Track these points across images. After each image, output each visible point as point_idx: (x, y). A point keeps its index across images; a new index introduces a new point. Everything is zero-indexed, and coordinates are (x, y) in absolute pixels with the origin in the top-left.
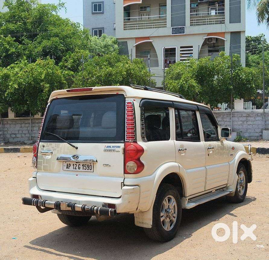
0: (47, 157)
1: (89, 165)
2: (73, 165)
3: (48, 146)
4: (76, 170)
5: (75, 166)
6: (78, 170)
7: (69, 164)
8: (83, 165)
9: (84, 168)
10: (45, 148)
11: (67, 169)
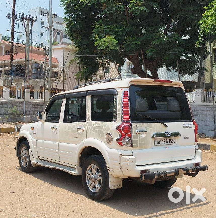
0: (141, 135)
1: (174, 139)
2: (162, 140)
3: (141, 126)
4: (165, 144)
5: (164, 141)
6: (166, 144)
7: (159, 140)
8: (169, 140)
9: (170, 141)
10: (138, 128)
11: (158, 144)
